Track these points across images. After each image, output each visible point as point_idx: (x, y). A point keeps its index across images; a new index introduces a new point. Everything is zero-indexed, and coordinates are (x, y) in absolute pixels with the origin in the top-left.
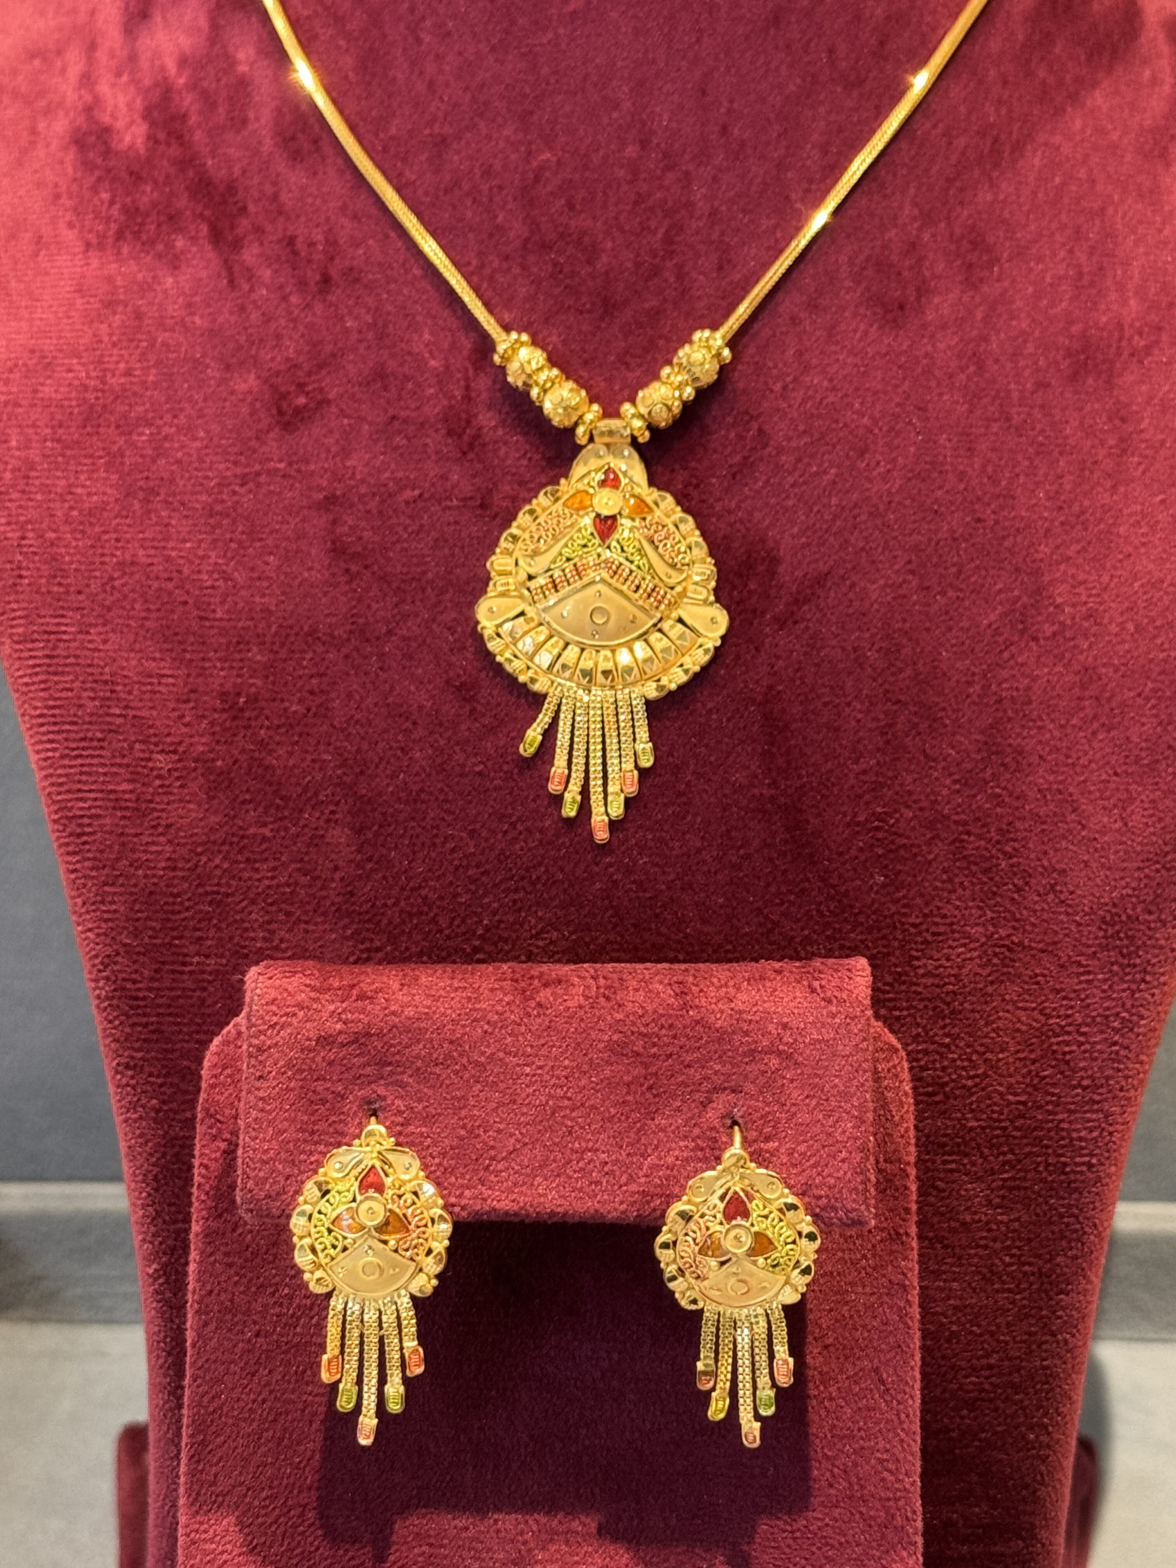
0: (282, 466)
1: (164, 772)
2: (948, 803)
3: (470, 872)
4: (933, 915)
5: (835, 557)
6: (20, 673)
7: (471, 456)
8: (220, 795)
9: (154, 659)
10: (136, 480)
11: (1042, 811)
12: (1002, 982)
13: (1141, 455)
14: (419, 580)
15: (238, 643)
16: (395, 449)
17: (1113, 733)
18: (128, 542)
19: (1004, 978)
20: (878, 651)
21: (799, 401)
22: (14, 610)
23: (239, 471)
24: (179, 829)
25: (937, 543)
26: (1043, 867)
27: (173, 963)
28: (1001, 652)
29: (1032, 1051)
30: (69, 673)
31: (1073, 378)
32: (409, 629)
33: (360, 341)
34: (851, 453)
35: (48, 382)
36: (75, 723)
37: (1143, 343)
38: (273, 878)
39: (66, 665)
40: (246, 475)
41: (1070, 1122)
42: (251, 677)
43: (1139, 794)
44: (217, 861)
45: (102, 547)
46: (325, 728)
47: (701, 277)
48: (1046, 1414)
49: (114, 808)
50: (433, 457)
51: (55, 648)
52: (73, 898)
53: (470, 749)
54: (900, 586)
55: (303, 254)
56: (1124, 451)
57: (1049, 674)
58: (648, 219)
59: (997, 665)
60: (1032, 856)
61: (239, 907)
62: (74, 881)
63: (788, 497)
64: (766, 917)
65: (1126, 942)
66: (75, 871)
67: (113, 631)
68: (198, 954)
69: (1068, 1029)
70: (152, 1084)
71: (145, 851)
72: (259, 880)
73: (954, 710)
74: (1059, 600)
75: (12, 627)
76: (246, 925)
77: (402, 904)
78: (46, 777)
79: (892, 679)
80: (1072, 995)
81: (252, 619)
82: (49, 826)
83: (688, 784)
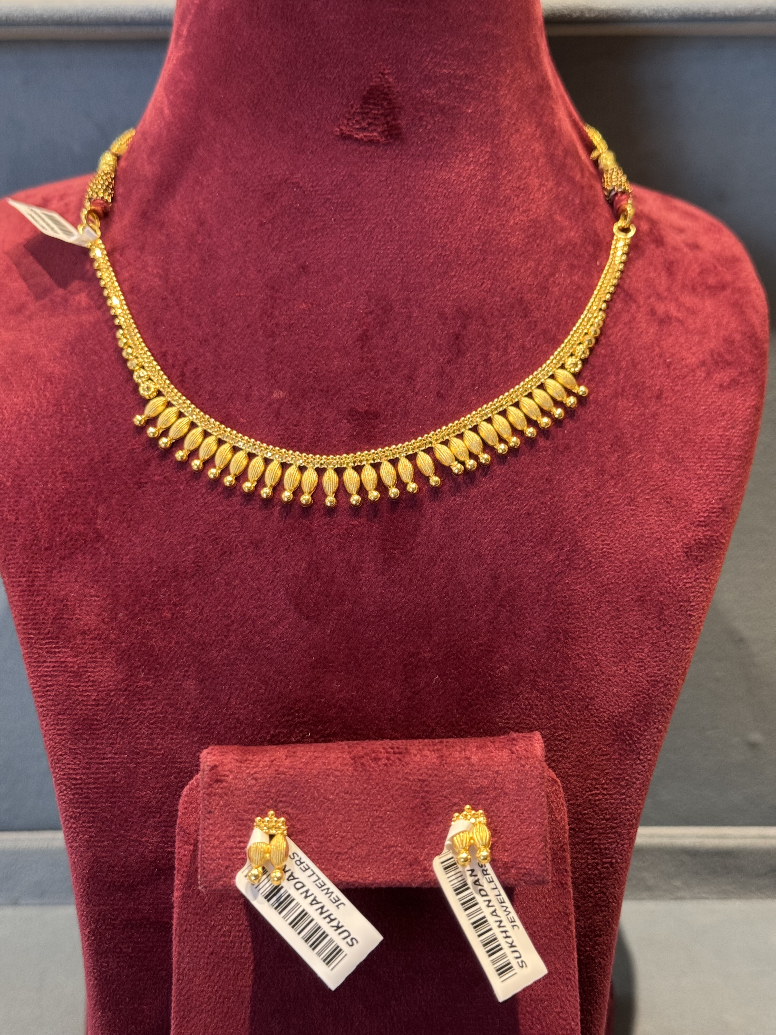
8: (124, 663)
24: (101, 682)
26: (581, 695)
27: (97, 758)
38: (153, 709)
44: (122, 700)
51: (33, 581)
52: (42, 721)
53: (263, 635)
54: (500, 540)
59: (554, 583)
60: (575, 689)
61: (134, 726)
62: (41, 712)
66: (42, 707)
69: (597, 786)
70: (85, 826)
72: (145, 710)
73: (531, 609)
74: (587, 547)
76: (138, 736)
77: (225, 722)
82: (28, 681)
83: (384, 653)
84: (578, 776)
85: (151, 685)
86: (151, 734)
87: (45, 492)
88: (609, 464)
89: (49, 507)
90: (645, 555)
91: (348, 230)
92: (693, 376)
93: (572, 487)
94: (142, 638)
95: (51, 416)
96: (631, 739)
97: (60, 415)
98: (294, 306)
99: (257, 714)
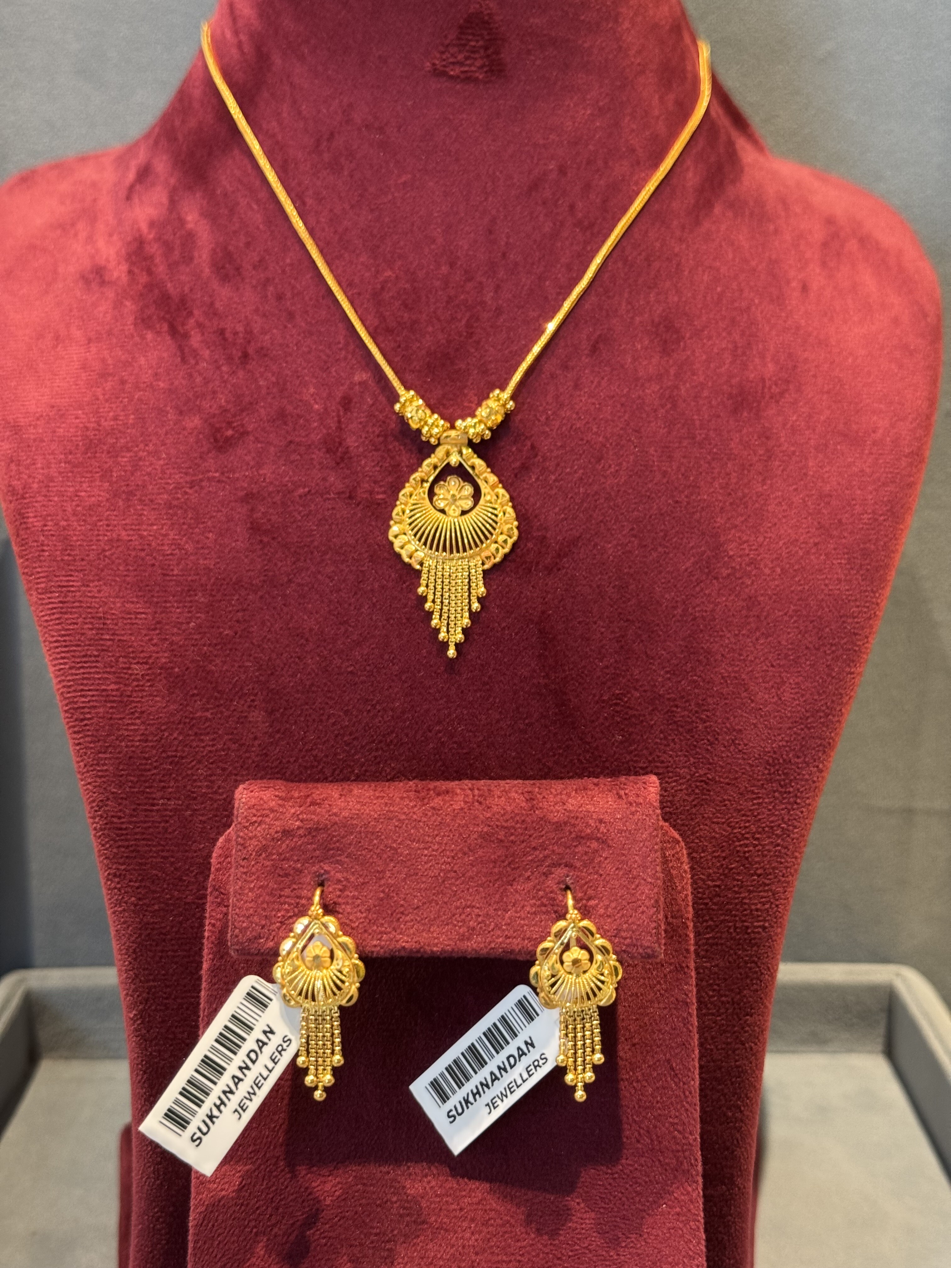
0: (217, 475)
1: (139, 677)
2: (663, 686)
3: (346, 738)
4: (655, 762)
5: (584, 527)
6: (43, 613)
7: (342, 465)
8: (177, 691)
9: (132, 602)
10: (121, 486)
11: (725, 691)
12: (702, 805)
13: (780, 461)
14: (309, 546)
15: (189, 591)
16: (292, 462)
17: (770, 639)
18: (115, 526)
19: (703, 802)
20: (613, 587)
21: (557, 427)
22: (39, 573)
23: (188, 479)
24: (149, 714)
25: (650, 517)
26: (726, 727)
27: (146, 804)
28: (694, 587)
29: (723, 851)
30: (76, 613)
31: (735, 411)
32: (302, 578)
33: (268, 394)
34: (592, 460)
35: (63, 425)
36: (78, 646)
37: (778, 390)
38: (213, 745)
39: (73, 607)
40: (193, 481)
41: (750, 899)
42: (198, 612)
43: (788, 679)
44: (175, 735)
45: (98, 530)
46: (247, 645)
47: (491, 349)
48: (739, 1099)
49: (105, 701)
50: (318, 467)
51: (66, 596)
52: (78, 762)
53: (344, 657)
54: (627, 545)
55: (230, 340)
56: (770, 457)
57: (726, 601)
58: (456, 312)
59: (693, 595)
60: (720, 721)
61: (190, 766)
62: (78, 751)
63: (552, 488)
64: (544, 765)
65: (783, 777)
66: (79, 744)
67: (105, 584)
68: (162, 798)
69: (747, 836)
70: (132, 887)
71: (126, 730)
72: (204, 747)
73: (664, 626)
74: (731, 553)
75: (38, 583)
76: (195, 777)
77: (300, 760)
78: (60, 682)
79: (623, 606)
80: (749, 813)
81: (198, 574)
82: (62, 715)
83: (490, 677)
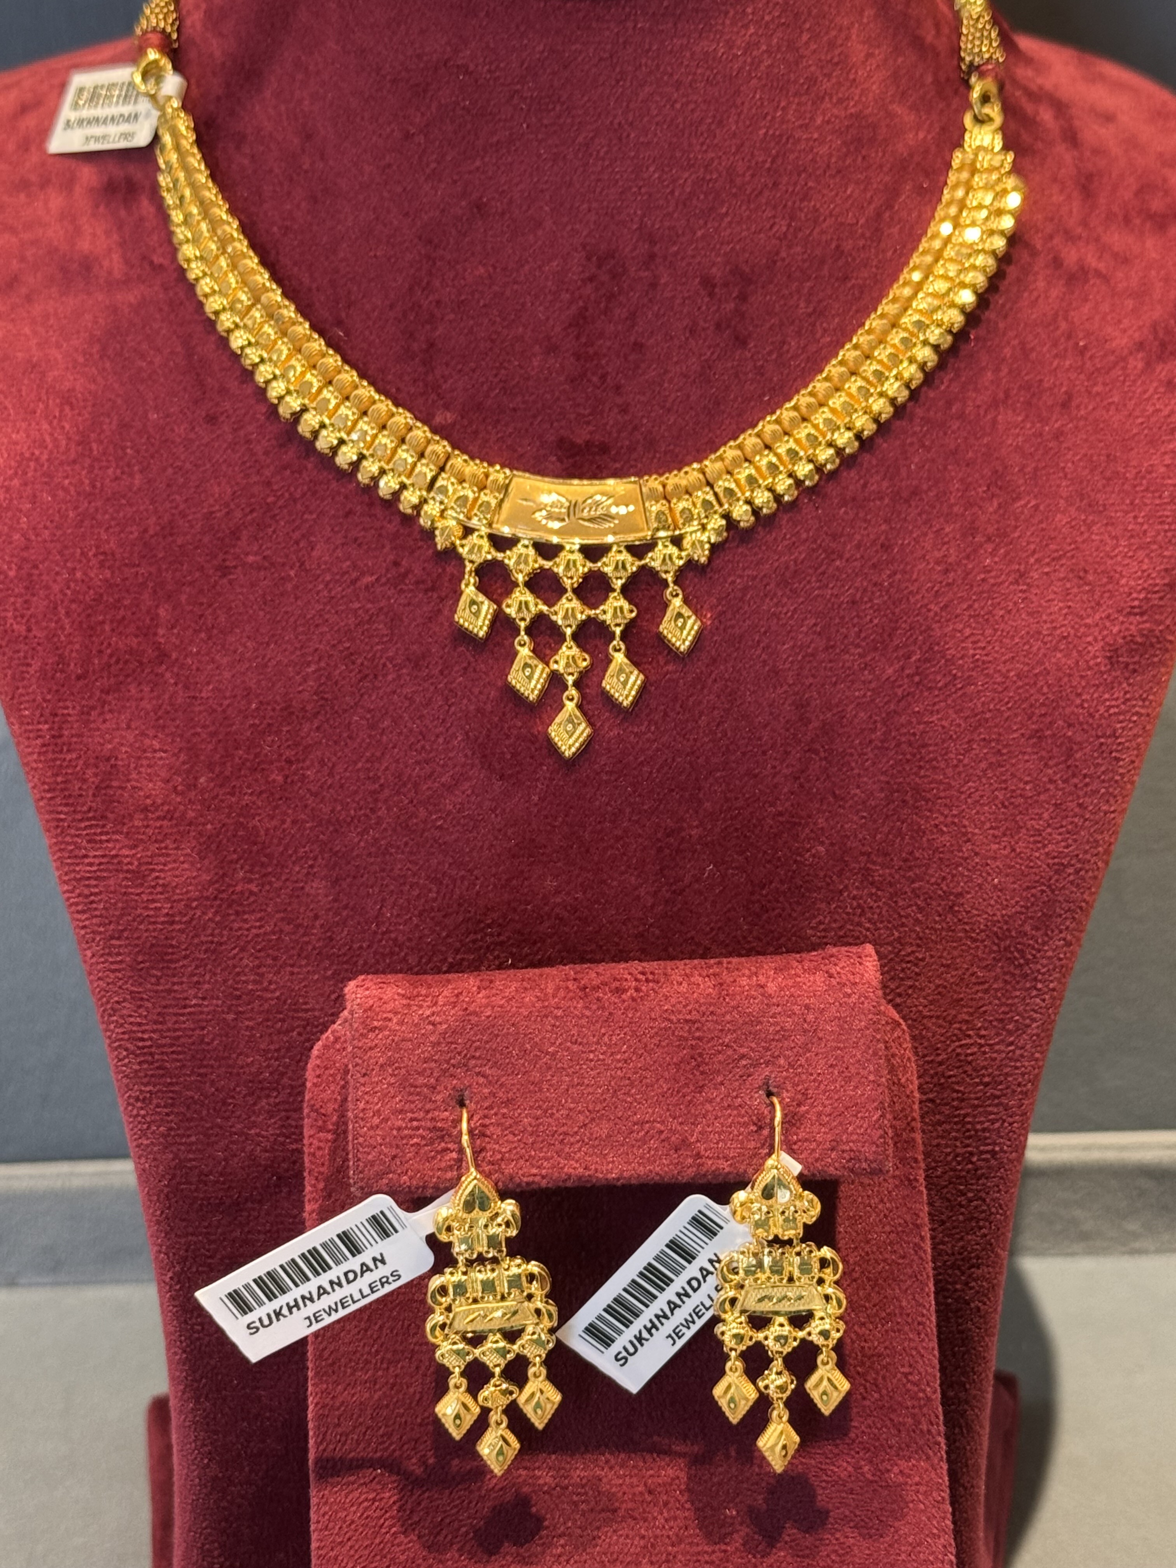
84: (938, 1017)
85: (255, 890)
86: (259, 967)
87: (72, 585)
88: (983, 518)
89: (79, 610)
90: (1043, 663)
91: (550, 142)
92: (1124, 368)
93: (924, 556)
94: (239, 815)
95: (74, 462)
96: (1023, 957)
97: (88, 461)
98: (465, 270)
99: (426, 932)
